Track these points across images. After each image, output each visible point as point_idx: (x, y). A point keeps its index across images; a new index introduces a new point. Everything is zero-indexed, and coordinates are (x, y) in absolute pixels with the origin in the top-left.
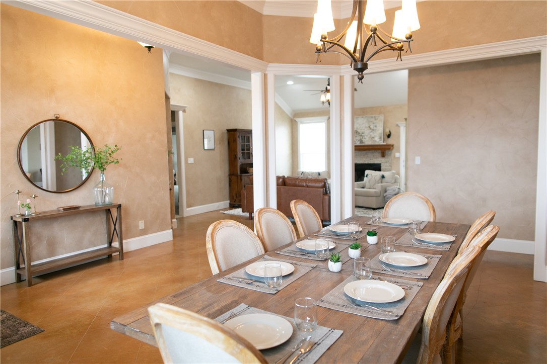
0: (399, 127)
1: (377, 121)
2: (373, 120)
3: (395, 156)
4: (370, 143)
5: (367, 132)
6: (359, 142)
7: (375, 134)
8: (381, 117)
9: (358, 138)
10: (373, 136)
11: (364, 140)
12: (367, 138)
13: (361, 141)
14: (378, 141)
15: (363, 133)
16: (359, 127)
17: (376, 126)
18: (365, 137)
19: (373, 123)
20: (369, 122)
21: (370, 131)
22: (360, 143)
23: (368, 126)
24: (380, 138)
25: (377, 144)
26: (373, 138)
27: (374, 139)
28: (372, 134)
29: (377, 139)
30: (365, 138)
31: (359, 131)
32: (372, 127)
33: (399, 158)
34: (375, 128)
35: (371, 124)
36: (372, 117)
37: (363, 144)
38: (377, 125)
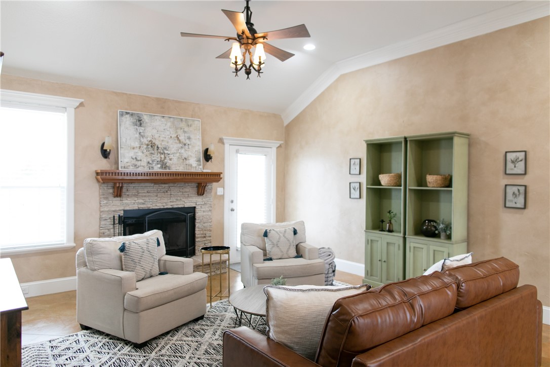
0: (223, 143)
1: (191, 129)
2: (183, 125)
3: (216, 193)
4: (181, 169)
5: (174, 147)
6: (159, 166)
7: (190, 153)
8: (197, 124)
9: (157, 157)
10: (185, 155)
11: (169, 163)
12: (175, 160)
13: (164, 165)
14: (195, 165)
15: (165, 149)
16: (156, 136)
17: (189, 138)
18: (171, 156)
19: (185, 132)
20: (177, 128)
21: (181, 145)
22: (162, 167)
23: (174, 136)
24: (199, 161)
25: (193, 170)
26: (186, 159)
27: (187, 162)
28: (183, 151)
29: (193, 162)
30: (170, 159)
31: (157, 143)
32: (182, 138)
33: (222, 197)
34: (188, 142)
35: (180, 132)
36: (182, 120)
37: (168, 170)
38: (192, 136)
